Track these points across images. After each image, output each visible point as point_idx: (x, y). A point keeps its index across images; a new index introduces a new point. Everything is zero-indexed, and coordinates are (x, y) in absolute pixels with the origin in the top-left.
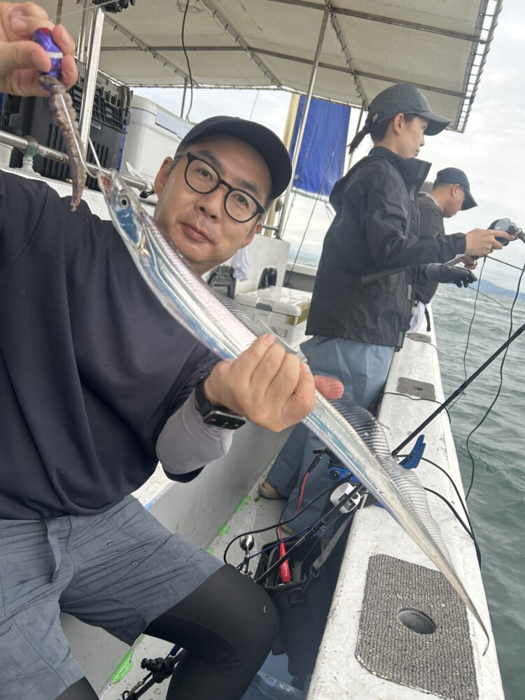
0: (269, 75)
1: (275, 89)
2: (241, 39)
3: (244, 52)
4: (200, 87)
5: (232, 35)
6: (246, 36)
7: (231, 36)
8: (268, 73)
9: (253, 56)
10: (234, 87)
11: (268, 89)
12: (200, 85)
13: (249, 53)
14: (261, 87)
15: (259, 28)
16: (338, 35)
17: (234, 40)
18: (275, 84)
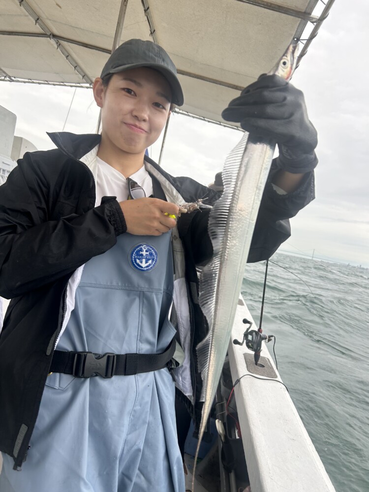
0: (80, 70)
1: (87, 88)
2: (41, 20)
3: (49, 39)
4: (13, 81)
5: (33, 17)
6: (48, 19)
7: (31, 17)
8: (77, 68)
9: (59, 45)
10: (47, 83)
11: (82, 87)
12: (13, 78)
13: (53, 41)
14: (74, 84)
15: (57, 5)
16: (145, 11)
17: (34, 22)
18: (87, 83)
